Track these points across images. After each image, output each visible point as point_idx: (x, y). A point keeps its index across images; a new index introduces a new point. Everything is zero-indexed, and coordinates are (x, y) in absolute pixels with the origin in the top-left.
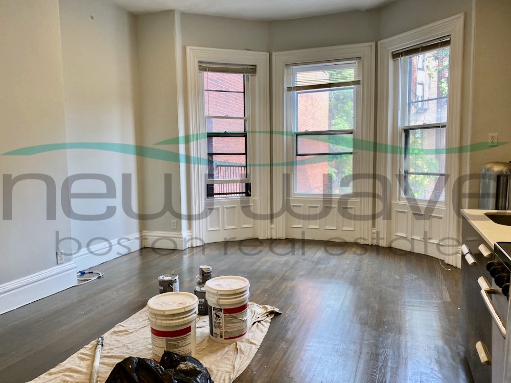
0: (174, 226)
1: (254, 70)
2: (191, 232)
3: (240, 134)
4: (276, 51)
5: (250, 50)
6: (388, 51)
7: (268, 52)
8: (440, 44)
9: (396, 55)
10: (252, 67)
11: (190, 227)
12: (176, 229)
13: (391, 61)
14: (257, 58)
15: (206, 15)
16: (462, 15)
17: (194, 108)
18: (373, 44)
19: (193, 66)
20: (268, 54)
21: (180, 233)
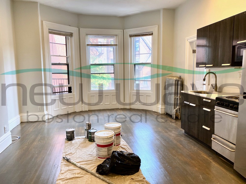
0: (40, 110)
1: (71, 35)
2: (48, 112)
3: (65, 64)
4: (82, 28)
5: (70, 26)
6: (128, 34)
7: (78, 28)
8: (148, 34)
9: (131, 36)
10: (71, 34)
11: (47, 110)
12: (41, 111)
13: (129, 38)
14: (73, 30)
15: (52, 7)
16: (157, 26)
17: (47, 51)
18: (122, 30)
19: (46, 31)
20: (78, 29)
21: (44, 113)
